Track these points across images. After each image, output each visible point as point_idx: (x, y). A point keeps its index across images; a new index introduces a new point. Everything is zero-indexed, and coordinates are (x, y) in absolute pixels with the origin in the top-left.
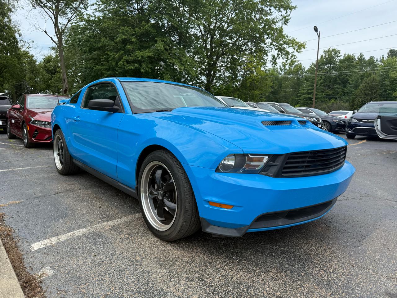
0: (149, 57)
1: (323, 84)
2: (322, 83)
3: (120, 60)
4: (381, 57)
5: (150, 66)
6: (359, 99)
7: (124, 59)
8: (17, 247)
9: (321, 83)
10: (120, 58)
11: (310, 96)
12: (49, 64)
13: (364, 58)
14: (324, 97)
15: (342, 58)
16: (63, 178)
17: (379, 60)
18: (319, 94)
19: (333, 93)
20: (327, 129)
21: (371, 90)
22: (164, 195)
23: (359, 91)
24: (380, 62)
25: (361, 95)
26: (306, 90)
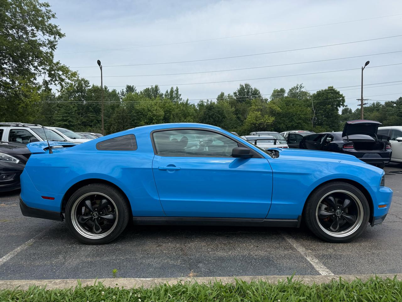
1: (77, 112)
4: (122, 91)
6: (114, 127)
9: (75, 111)
11: (65, 123)
13: (108, 90)
14: (79, 124)
15: (90, 88)
17: (120, 93)
18: (75, 121)
19: (88, 120)
21: (123, 119)
23: (113, 119)
24: (121, 95)
25: (115, 123)
26: (61, 116)
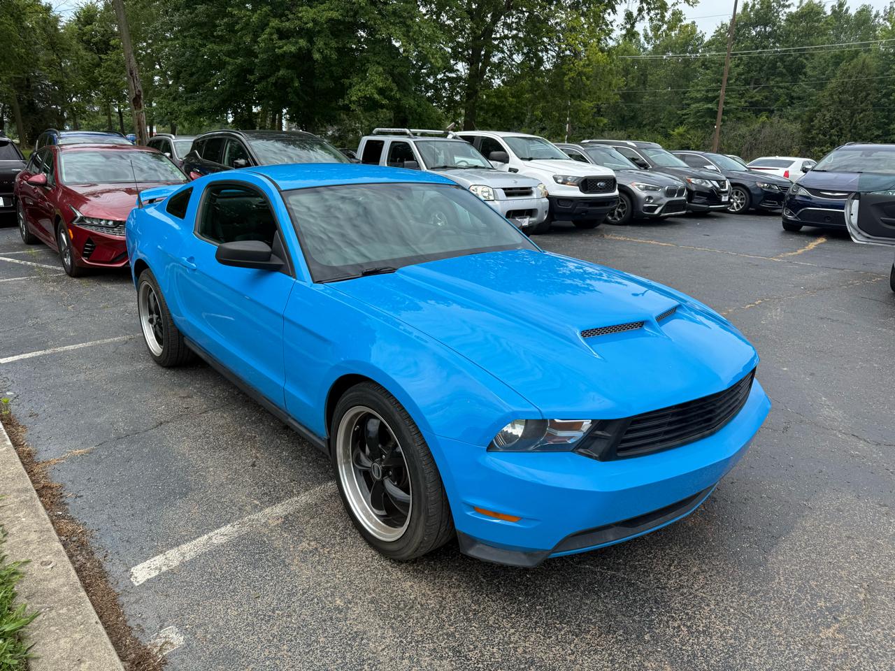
0: (331, 20)
1: (743, 77)
2: (742, 74)
3: (263, 30)
4: (888, 8)
5: (333, 44)
6: (825, 115)
7: (273, 28)
8: (103, 575)
9: (740, 74)
10: (263, 25)
11: (710, 106)
12: (90, 26)
13: (847, 10)
14: (744, 109)
15: (794, 10)
16: (167, 376)
17: (882, 14)
18: (731, 101)
19: (766, 99)
20: (742, 204)
21: (855, 94)
22: (385, 472)
23: (826, 94)
24: (884, 19)
25: (830, 105)
26: (703, 90)
